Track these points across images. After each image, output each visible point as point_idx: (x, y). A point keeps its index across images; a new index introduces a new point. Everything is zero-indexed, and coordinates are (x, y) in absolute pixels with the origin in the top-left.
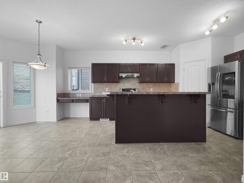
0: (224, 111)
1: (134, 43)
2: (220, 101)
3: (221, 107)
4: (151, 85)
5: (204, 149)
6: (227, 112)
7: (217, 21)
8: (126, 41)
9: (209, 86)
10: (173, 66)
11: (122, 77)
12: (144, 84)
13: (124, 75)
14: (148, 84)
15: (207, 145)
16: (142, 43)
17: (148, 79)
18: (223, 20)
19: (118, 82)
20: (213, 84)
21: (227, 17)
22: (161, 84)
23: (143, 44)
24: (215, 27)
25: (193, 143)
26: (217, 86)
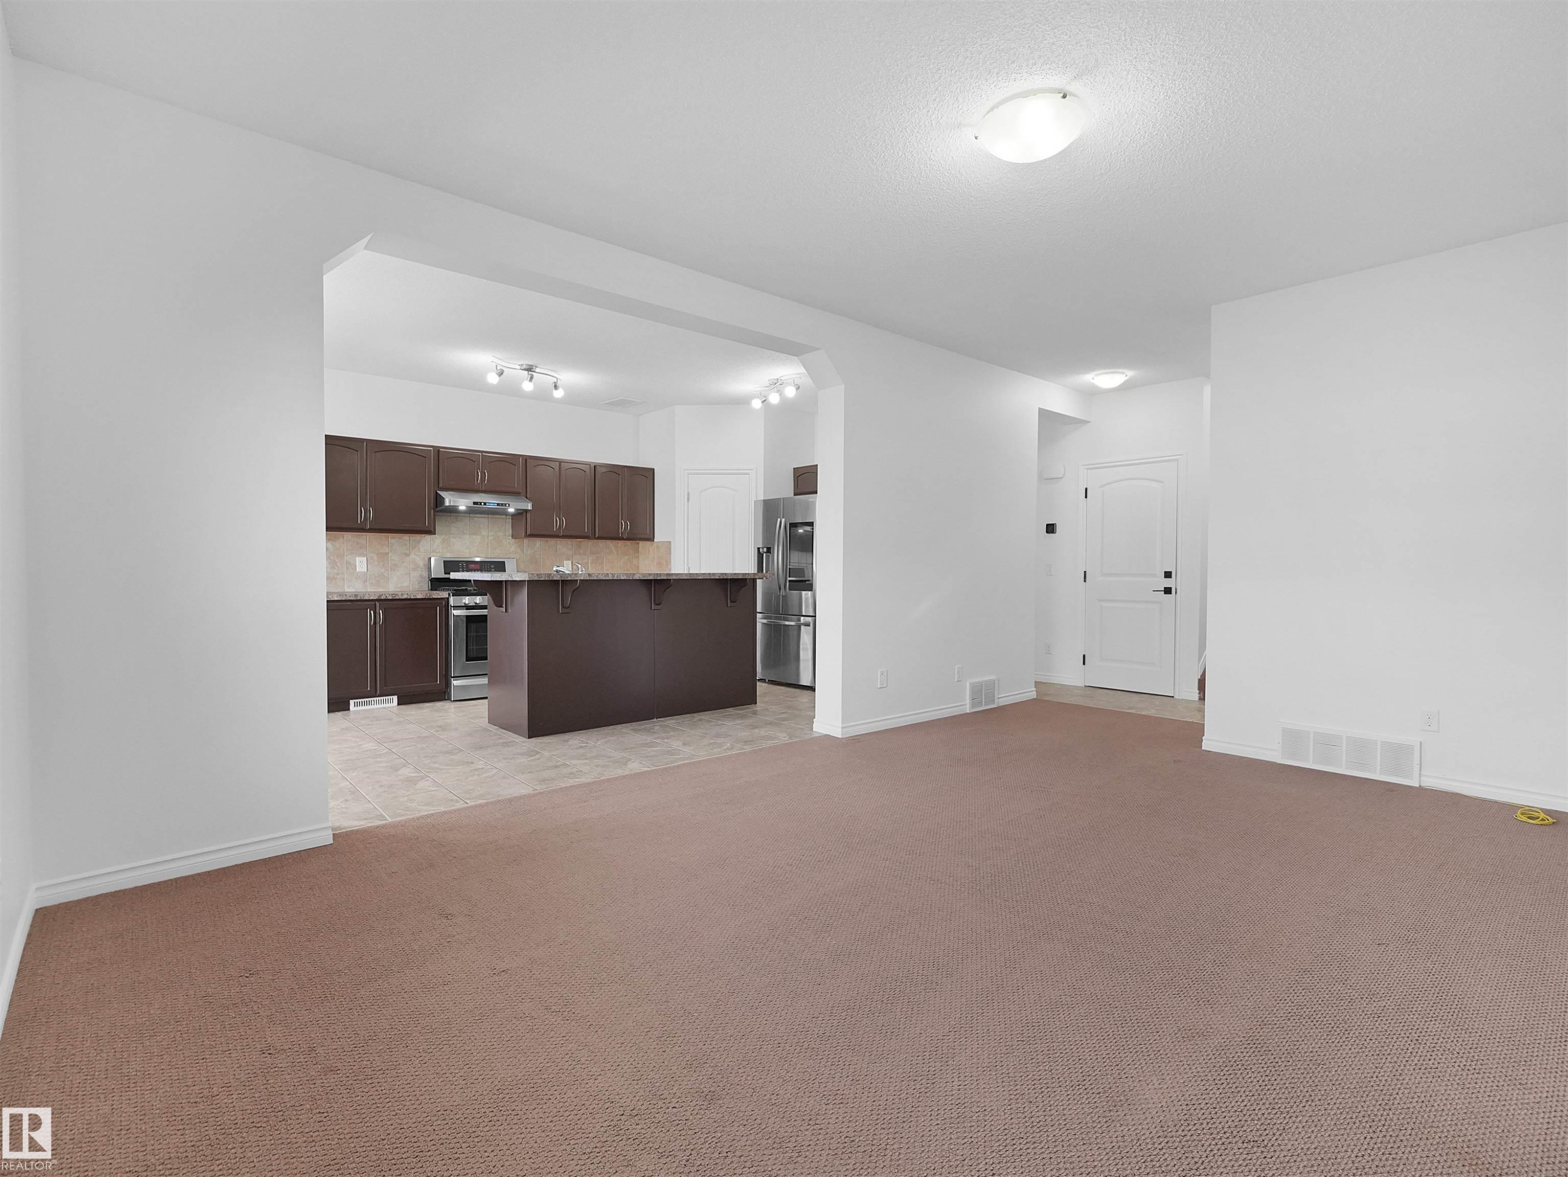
0: (792, 623)
1: (528, 387)
2: (785, 597)
3: (786, 615)
4: (563, 546)
5: (755, 713)
6: (799, 627)
7: (776, 384)
8: (501, 374)
9: (760, 556)
10: (648, 475)
11: (453, 511)
12: (538, 543)
13: (462, 503)
14: (552, 541)
15: (760, 705)
16: (556, 387)
17: (559, 522)
18: (790, 392)
19: (431, 532)
20: (769, 550)
21: (798, 388)
22: (602, 544)
23: (559, 394)
24: (774, 399)
25: (731, 709)
26: (778, 555)
